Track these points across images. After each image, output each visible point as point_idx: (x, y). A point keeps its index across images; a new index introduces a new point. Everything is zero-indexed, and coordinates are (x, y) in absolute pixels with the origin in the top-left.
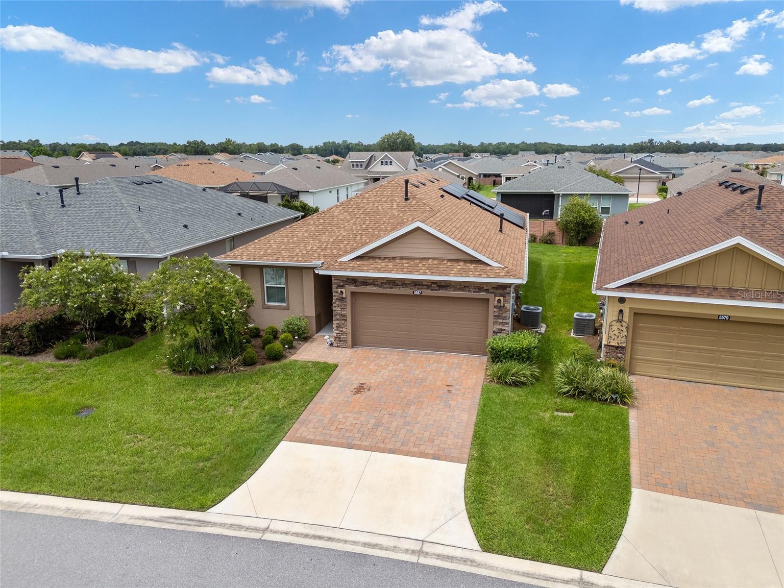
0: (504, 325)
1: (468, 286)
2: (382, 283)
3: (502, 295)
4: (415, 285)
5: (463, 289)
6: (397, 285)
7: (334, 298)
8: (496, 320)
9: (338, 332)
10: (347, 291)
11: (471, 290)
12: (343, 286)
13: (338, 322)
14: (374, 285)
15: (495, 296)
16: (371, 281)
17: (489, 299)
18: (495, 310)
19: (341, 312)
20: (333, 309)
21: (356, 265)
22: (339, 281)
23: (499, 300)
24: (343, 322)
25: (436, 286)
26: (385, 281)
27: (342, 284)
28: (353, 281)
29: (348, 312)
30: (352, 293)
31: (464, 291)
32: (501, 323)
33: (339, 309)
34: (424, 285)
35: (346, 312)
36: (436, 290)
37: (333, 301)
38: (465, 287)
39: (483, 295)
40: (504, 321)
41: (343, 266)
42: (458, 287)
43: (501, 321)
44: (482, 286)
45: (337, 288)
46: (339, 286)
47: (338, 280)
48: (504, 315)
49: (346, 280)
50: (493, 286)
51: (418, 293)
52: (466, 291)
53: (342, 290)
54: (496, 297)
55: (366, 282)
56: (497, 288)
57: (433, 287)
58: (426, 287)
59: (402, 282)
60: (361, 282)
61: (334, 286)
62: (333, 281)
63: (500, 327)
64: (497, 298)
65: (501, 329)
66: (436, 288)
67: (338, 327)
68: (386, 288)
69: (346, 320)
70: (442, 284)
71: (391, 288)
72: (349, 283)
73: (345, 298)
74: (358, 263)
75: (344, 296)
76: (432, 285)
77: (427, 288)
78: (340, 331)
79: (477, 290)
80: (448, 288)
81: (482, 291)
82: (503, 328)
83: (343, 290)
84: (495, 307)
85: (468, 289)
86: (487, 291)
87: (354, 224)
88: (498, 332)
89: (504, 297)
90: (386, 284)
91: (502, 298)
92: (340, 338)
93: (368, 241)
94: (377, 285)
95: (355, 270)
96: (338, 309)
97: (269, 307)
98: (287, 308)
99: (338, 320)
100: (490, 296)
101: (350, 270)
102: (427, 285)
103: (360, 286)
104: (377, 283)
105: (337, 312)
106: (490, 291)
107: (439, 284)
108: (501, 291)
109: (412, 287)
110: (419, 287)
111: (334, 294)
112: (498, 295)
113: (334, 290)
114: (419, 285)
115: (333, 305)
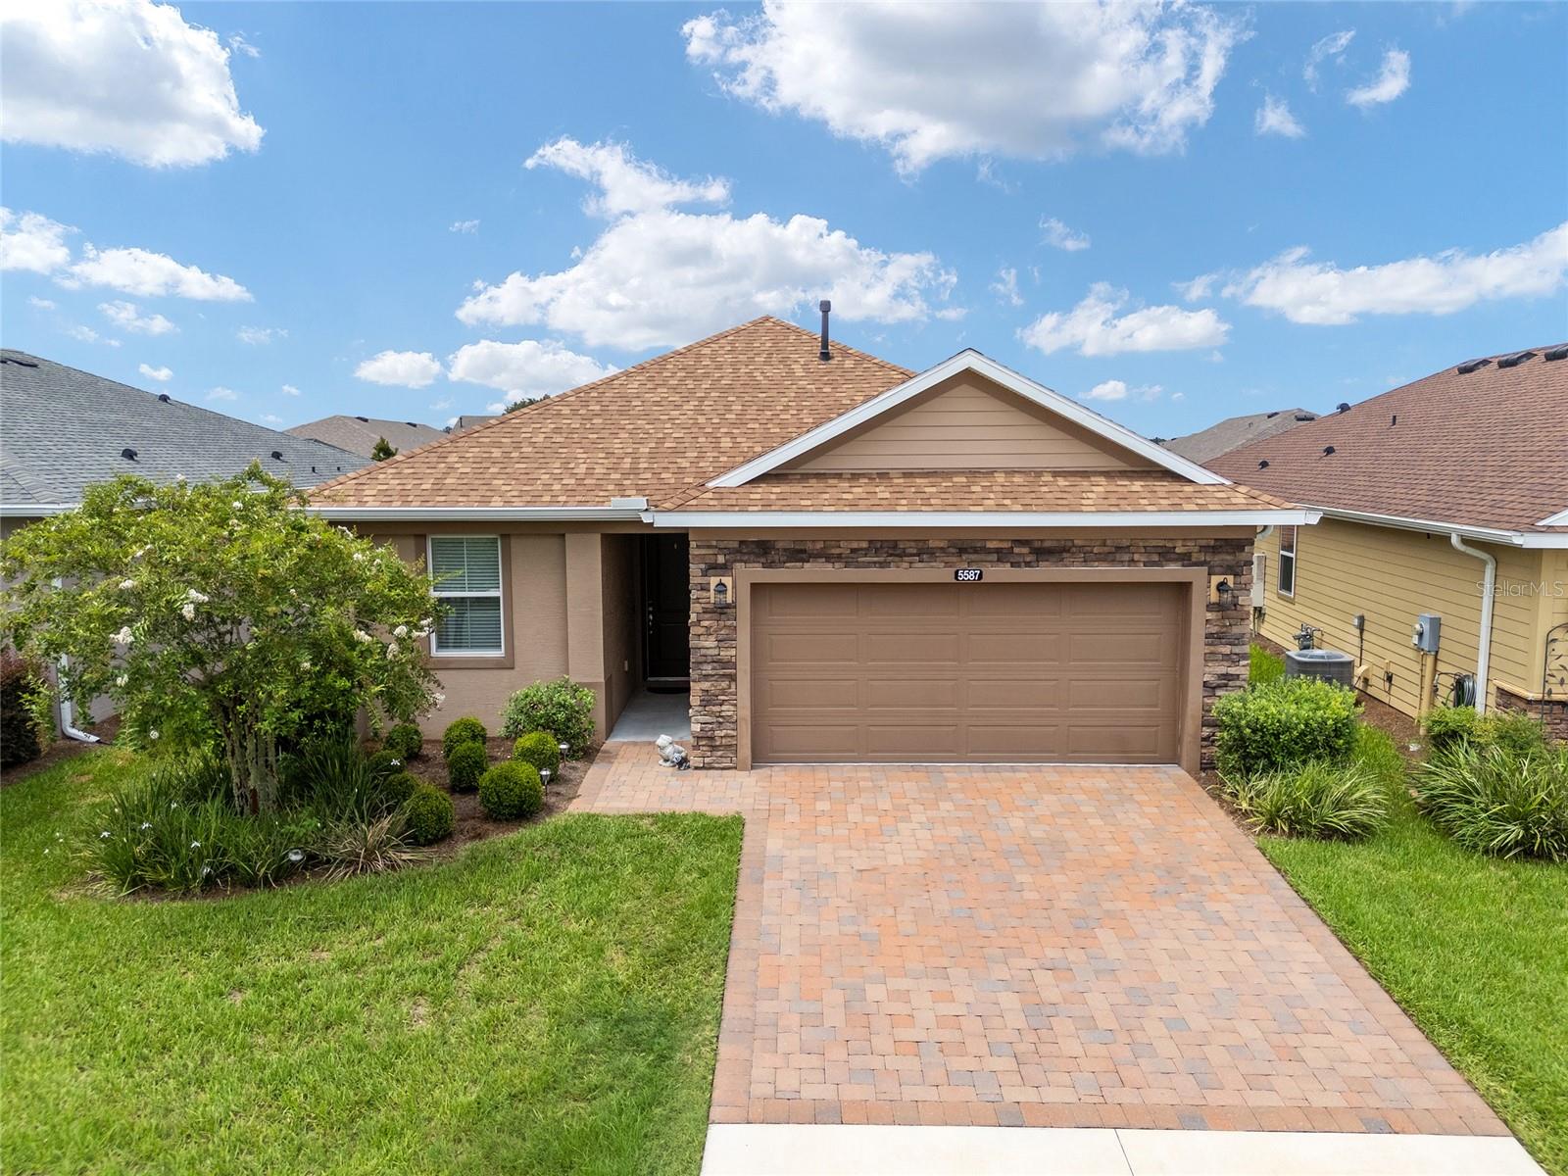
0: (1235, 663)
2: (853, 551)
3: (1229, 569)
4: (962, 551)
5: (1111, 557)
6: (903, 554)
7: (695, 609)
8: (1212, 648)
9: (708, 719)
10: (737, 582)
11: (1136, 557)
12: (724, 569)
13: (706, 685)
14: (829, 558)
15: (1210, 574)
16: (819, 545)
17: (1190, 584)
18: (1209, 616)
19: (716, 652)
20: (692, 643)
21: (773, 497)
22: (716, 551)
23: (1220, 586)
24: (724, 684)
25: (1025, 550)
26: (864, 545)
27: (721, 559)
28: (760, 546)
29: (741, 652)
30: (755, 587)
31: (1113, 562)
32: (1227, 657)
33: (711, 642)
34: (989, 551)
35: (733, 652)
36: (1028, 564)
37: (693, 617)
38: (1119, 549)
39: (1172, 572)
40: (1237, 650)
41: (726, 500)
42: (1095, 550)
43: (1227, 650)
44: (1169, 545)
45: (705, 574)
46: (713, 568)
47: (709, 547)
48: (1236, 630)
49: (736, 545)
50: (1203, 543)
51: (969, 576)
52: (1122, 562)
53: (722, 580)
54: (1213, 577)
55: (800, 546)
56: (1213, 547)
57: (1019, 554)
58: (994, 557)
59: (921, 544)
60: (785, 550)
61: (695, 569)
62: (694, 552)
63: (1222, 670)
64: (1216, 580)
65: (1227, 677)
66: (1028, 559)
67: (705, 703)
68: (868, 565)
69: (733, 678)
70: (1047, 544)
71: (883, 565)
72: (746, 558)
73: (733, 606)
74: (778, 490)
75: (728, 598)
76: (1016, 550)
77: (999, 560)
78: (711, 714)
79: (1156, 558)
80: (1065, 555)
81: (1170, 560)
82: (1232, 670)
83: (728, 581)
84: (1210, 607)
85: (1126, 557)
86: (1185, 559)
88: (1218, 687)
89: (1236, 575)
90: (866, 552)
91: (1230, 579)
92: (712, 738)
94: (839, 556)
95: (773, 508)
96: (707, 644)
97: (447, 665)
99: (706, 677)
100: (1195, 575)
101: (756, 508)
102: (998, 551)
103: (781, 564)
104: (837, 551)
105: (703, 651)
106: (1194, 560)
107: (1037, 545)
108: (1229, 557)
109: (954, 559)
110: (973, 557)
111: (694, 595)
112: (1217, 569)
113: (693, 580)
114: (976, 551)
115: (693, 630)
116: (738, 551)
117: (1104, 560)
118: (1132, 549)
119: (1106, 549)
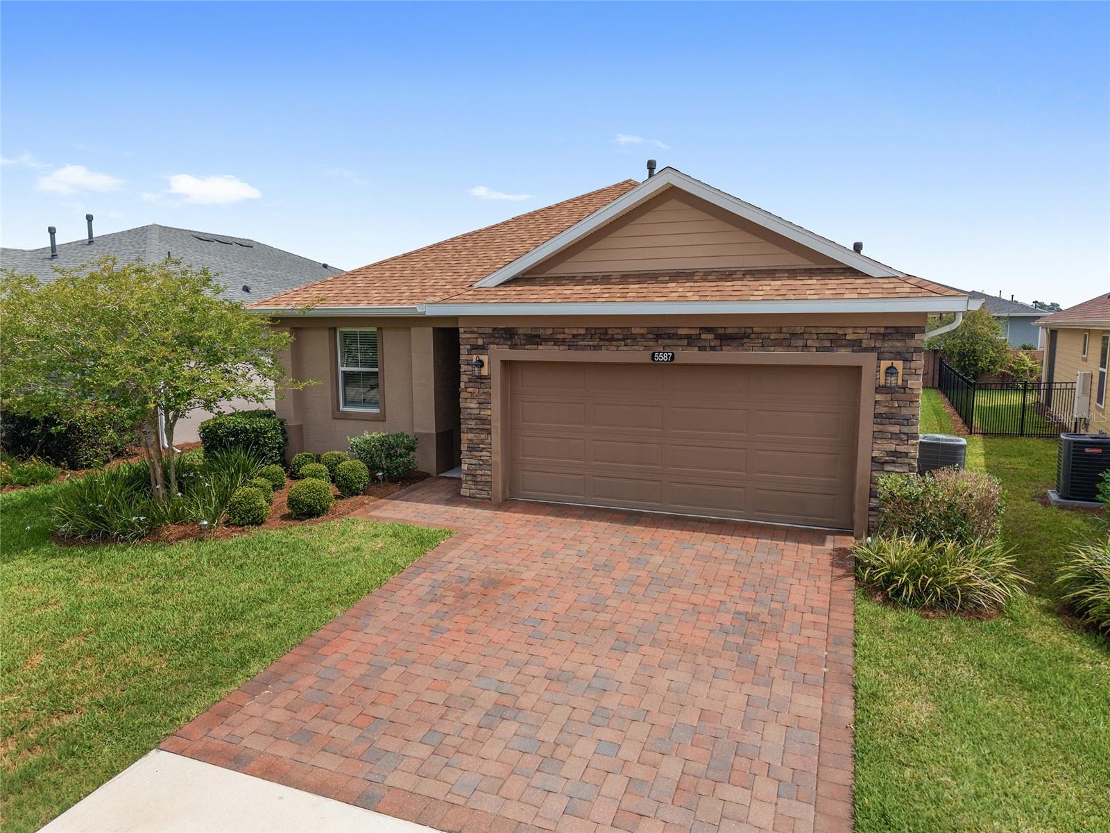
0: (903, 442)
1: (802, 334)
2: (574, 336)
3: (899, 355)
4: (658, 337)
5: (786, 343)
6: (612, 339)
7: (464, 378)
8: (881, 427)
9: (473, 461)
10: (492, 360)
11: (809, 343)
12: (483, 349)
13: (470, 436)
14: (556, 342)
15: (879, 359)
16: (549, 332)
17: (860, 368)
18: (878, 397)
20: (462, 405)
21: (514, 293)
22: (476, 335)
23: (891, 371)
24: (483, 436)
25: (711, 336)
26: (582, 331)
27: (480, 342)
28: (507, 334)
29: (494, 411)
30: (506, 364)
31: (788, 347)
32: (895, 436)
33: (473, 405)
34: (680, 337)
35: (489, 412)
36: (713, 348)
37: (462, 385)
38: (793, 335)
39: (843, 357)
40: (905, 430)
41: (481, 296)
42: (772, 337)
43: (896, 429)
44: (840, 332)
45: (469, 354)
46: (475, 348)
47: (472, 332)
48: (905, 411)
49: (490, 331)
50: (873, 330)
51: (664, 357)
53: (482, 357)
54: (882, 362)
56: (884, 335)
57: (705, 340)
58: (685, 342)
59: (625, 332)
60: (525, 335)
61: (464, 349)
62: (462, 336)
63: (892, 448)
64: (885, 364)
65: (895, 454)
66: (713, 344)
67: (471, 449)
68: (584, 348)
69: (489, 432)
70: (729, 331)
71: (596, 348)
72: (497, 341)
73: (488, 377)
74: (519, 289)
75: (485, 371)
76: (703, 336)
77: (689, 345)
78: (475, 457)
79: (827, 344)
80: (745, 340)
81: (841, 346)
82: (900, 449)
83: (484, 358)
84: (879, 389)
85: (800, 343)
86: (856, 345)
88: (886, 462)
89: (905, 360)
90: (584, 337)
91: (899, 365)
92: (474, 476)
94: (564, 341)
97: (347, 417)
98: (381, 418)
99: (471, 430)
100: (867, 361)
102: (688, 337)
103: (523, 346)
104: (561, 336)
105: (469, 411)
106: (864, 346)
107: (720, 331)
108: (898, 344)
109: (651, 343)
110: (668, 342)
111: (463, 368)
112: (886, 355)
113: (463, 357)
114: (669, 337)
115: (462, 395)
116: (492, 336)
117: (781, 346)
118: (806, 336)
119: (782, 336)
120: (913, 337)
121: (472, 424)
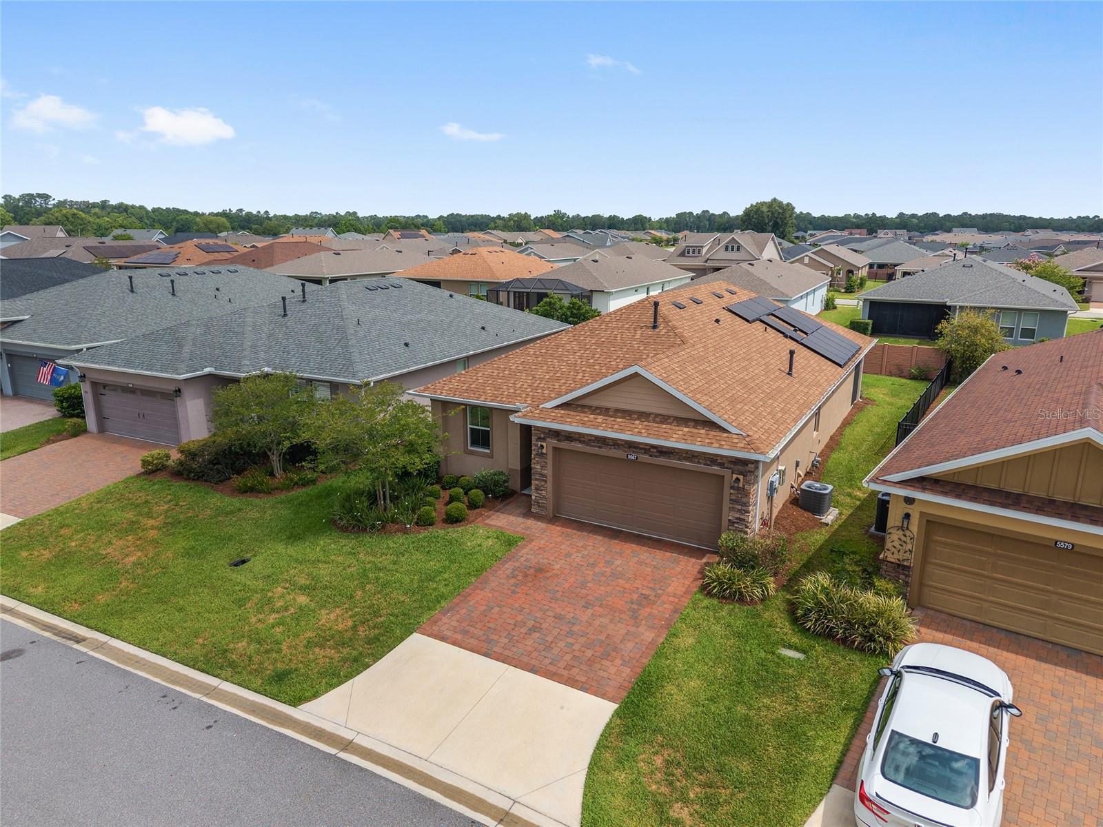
0: (742, 514)
1: (697, 456)
2: (589, 440)
3: (741, 473)
4: (630, 447)
5: (690, 459)
6: (607, 445)
7: (533, 453)
8: (732, 506)
9: (538, 495)
10: (548, 446)
11: (701, 461)
12: (543, 439)
13: (537, 482)
14: (580, 442)
15: (733, 473)
16: (577, 436)
17: (724, 476)
18: (732, 491)
19: (540, 471)
20: (532, 466)
21: (559, 415)
22: (540, 433)
23: (738, 479)
24: (543, 484)
25: (655, 451)
26: (593, 438)
27: (542, 436)
28: (556, 434)
29: (549, 471)
30: (554, 448)
31: (691, 461)
32: (739, 511)
34: (641, 449)
35: (546, 472)
36: (656, 456)
37: (533, 456)
38: (693, 456)
40: (744, 508)
41: (544, 414)
42: (684, 455)
43: (740, 507)
44: (715, 459)
45: (537, 440)
46: (539, 439)
47: (538, 431)
48: (744, 500)
50: (730, 461)
51: (632, 457)
52: (694, 463)
53: (542, 444)
54: (734, 475)
55: (570, 437)
56: (735, 463)
57: (653, 452)
58: (643, 451)
59: (614, 443)
60: (566, 437)
61: (534, 439)
62: (533, 432)
63: (738, 516)
65: (739, 519)
67: (537, 489)
68: (595, 447)
69: (546, 482)
70: (664, 450)
71: (600, 447)
72: (551, 438)
73: (546, 454)
74: (563, 412)
75: (544, 451)
76: (651, 450)
77: (645, 453)
78: (538, 493)
79: (709, 463)
80: (671, 456)
81: (714, 465)
82: (741, 517)
83: (544, 444)
85: (697, 460)
86: (722, 465)
87: (581, 357)
88: (735, 522)
89: (744, 476)
90: (594, 441)
91: (741, 477)
92: (538, 503)
93: (589, 381)
94: (584, 443)
95: (555, 421)
96: (537, 467)
97: (471, 453)
98: (491, 456)
99: (537, 479)
100: (726, 473)
101: (549, 420)
102: (644, 449)
103: (564, 441)
104: (582, 439)
105: (536, 470)
106: (726, 466)
107: (660, 449)
108: (741, 468)
109: (626, 449)
110: (635, 450)
111: (533, 448)
112: (736, 472)
113: (533, 442)
114: (635, 448)
115: (533, 461)
116: (548, 433)
117: (687, 460)
118: (699, 457)
119: (688, 456)
120: (747, 465)
121: (537, 477)
